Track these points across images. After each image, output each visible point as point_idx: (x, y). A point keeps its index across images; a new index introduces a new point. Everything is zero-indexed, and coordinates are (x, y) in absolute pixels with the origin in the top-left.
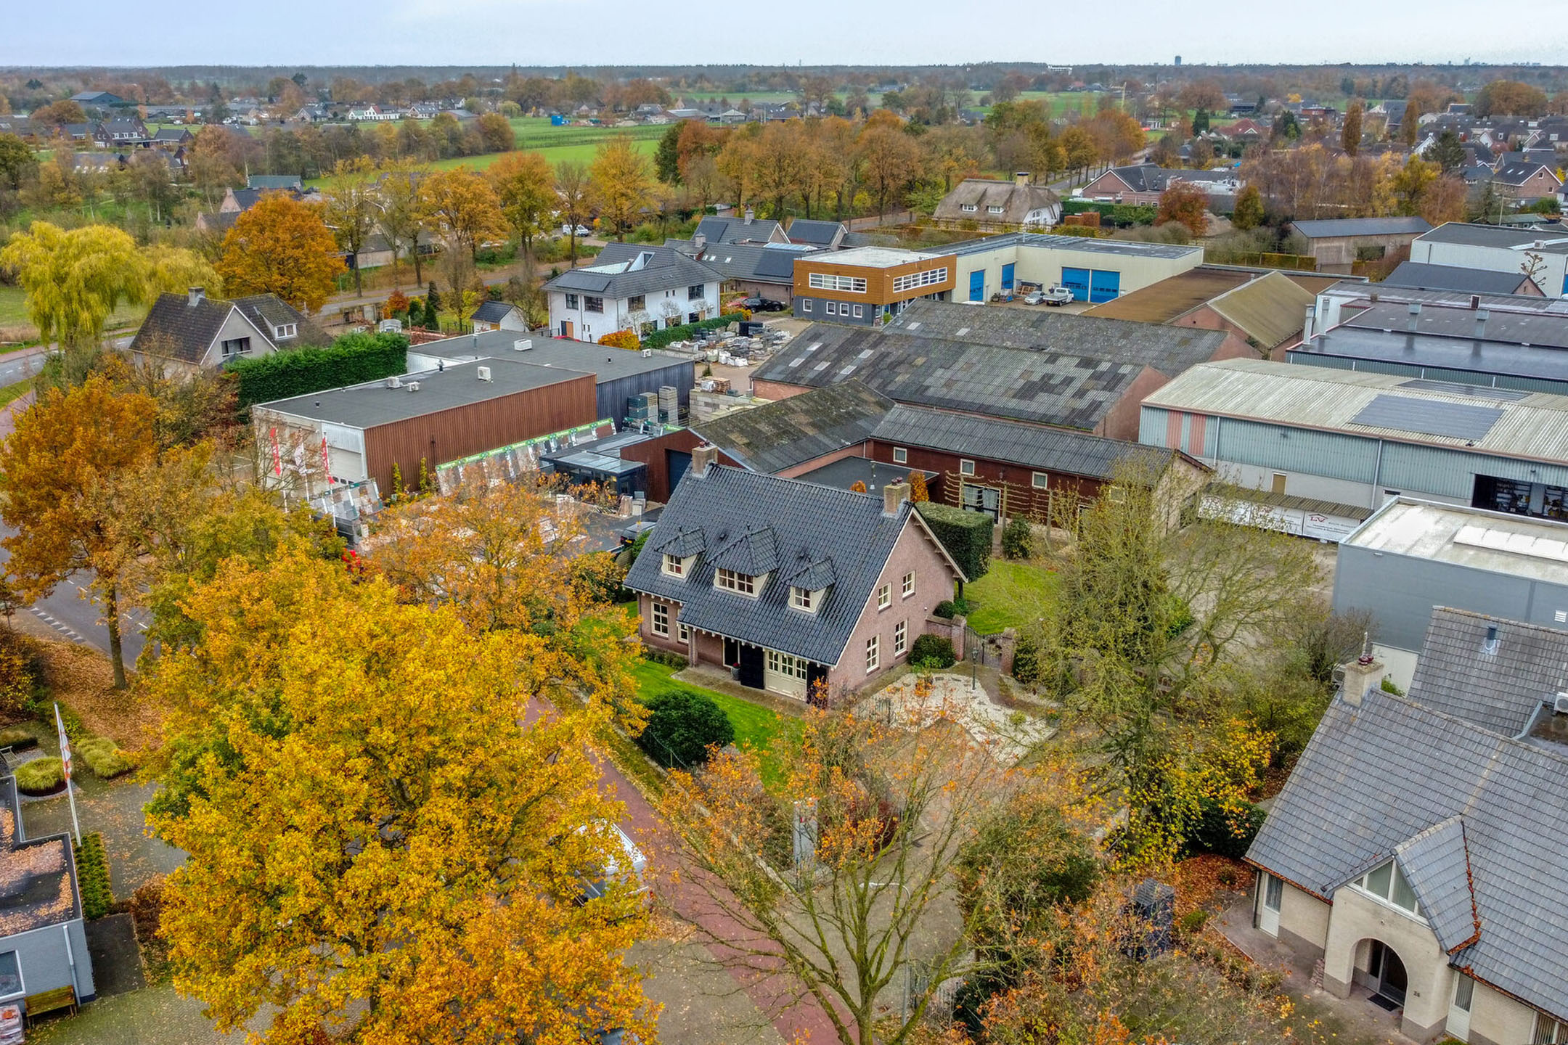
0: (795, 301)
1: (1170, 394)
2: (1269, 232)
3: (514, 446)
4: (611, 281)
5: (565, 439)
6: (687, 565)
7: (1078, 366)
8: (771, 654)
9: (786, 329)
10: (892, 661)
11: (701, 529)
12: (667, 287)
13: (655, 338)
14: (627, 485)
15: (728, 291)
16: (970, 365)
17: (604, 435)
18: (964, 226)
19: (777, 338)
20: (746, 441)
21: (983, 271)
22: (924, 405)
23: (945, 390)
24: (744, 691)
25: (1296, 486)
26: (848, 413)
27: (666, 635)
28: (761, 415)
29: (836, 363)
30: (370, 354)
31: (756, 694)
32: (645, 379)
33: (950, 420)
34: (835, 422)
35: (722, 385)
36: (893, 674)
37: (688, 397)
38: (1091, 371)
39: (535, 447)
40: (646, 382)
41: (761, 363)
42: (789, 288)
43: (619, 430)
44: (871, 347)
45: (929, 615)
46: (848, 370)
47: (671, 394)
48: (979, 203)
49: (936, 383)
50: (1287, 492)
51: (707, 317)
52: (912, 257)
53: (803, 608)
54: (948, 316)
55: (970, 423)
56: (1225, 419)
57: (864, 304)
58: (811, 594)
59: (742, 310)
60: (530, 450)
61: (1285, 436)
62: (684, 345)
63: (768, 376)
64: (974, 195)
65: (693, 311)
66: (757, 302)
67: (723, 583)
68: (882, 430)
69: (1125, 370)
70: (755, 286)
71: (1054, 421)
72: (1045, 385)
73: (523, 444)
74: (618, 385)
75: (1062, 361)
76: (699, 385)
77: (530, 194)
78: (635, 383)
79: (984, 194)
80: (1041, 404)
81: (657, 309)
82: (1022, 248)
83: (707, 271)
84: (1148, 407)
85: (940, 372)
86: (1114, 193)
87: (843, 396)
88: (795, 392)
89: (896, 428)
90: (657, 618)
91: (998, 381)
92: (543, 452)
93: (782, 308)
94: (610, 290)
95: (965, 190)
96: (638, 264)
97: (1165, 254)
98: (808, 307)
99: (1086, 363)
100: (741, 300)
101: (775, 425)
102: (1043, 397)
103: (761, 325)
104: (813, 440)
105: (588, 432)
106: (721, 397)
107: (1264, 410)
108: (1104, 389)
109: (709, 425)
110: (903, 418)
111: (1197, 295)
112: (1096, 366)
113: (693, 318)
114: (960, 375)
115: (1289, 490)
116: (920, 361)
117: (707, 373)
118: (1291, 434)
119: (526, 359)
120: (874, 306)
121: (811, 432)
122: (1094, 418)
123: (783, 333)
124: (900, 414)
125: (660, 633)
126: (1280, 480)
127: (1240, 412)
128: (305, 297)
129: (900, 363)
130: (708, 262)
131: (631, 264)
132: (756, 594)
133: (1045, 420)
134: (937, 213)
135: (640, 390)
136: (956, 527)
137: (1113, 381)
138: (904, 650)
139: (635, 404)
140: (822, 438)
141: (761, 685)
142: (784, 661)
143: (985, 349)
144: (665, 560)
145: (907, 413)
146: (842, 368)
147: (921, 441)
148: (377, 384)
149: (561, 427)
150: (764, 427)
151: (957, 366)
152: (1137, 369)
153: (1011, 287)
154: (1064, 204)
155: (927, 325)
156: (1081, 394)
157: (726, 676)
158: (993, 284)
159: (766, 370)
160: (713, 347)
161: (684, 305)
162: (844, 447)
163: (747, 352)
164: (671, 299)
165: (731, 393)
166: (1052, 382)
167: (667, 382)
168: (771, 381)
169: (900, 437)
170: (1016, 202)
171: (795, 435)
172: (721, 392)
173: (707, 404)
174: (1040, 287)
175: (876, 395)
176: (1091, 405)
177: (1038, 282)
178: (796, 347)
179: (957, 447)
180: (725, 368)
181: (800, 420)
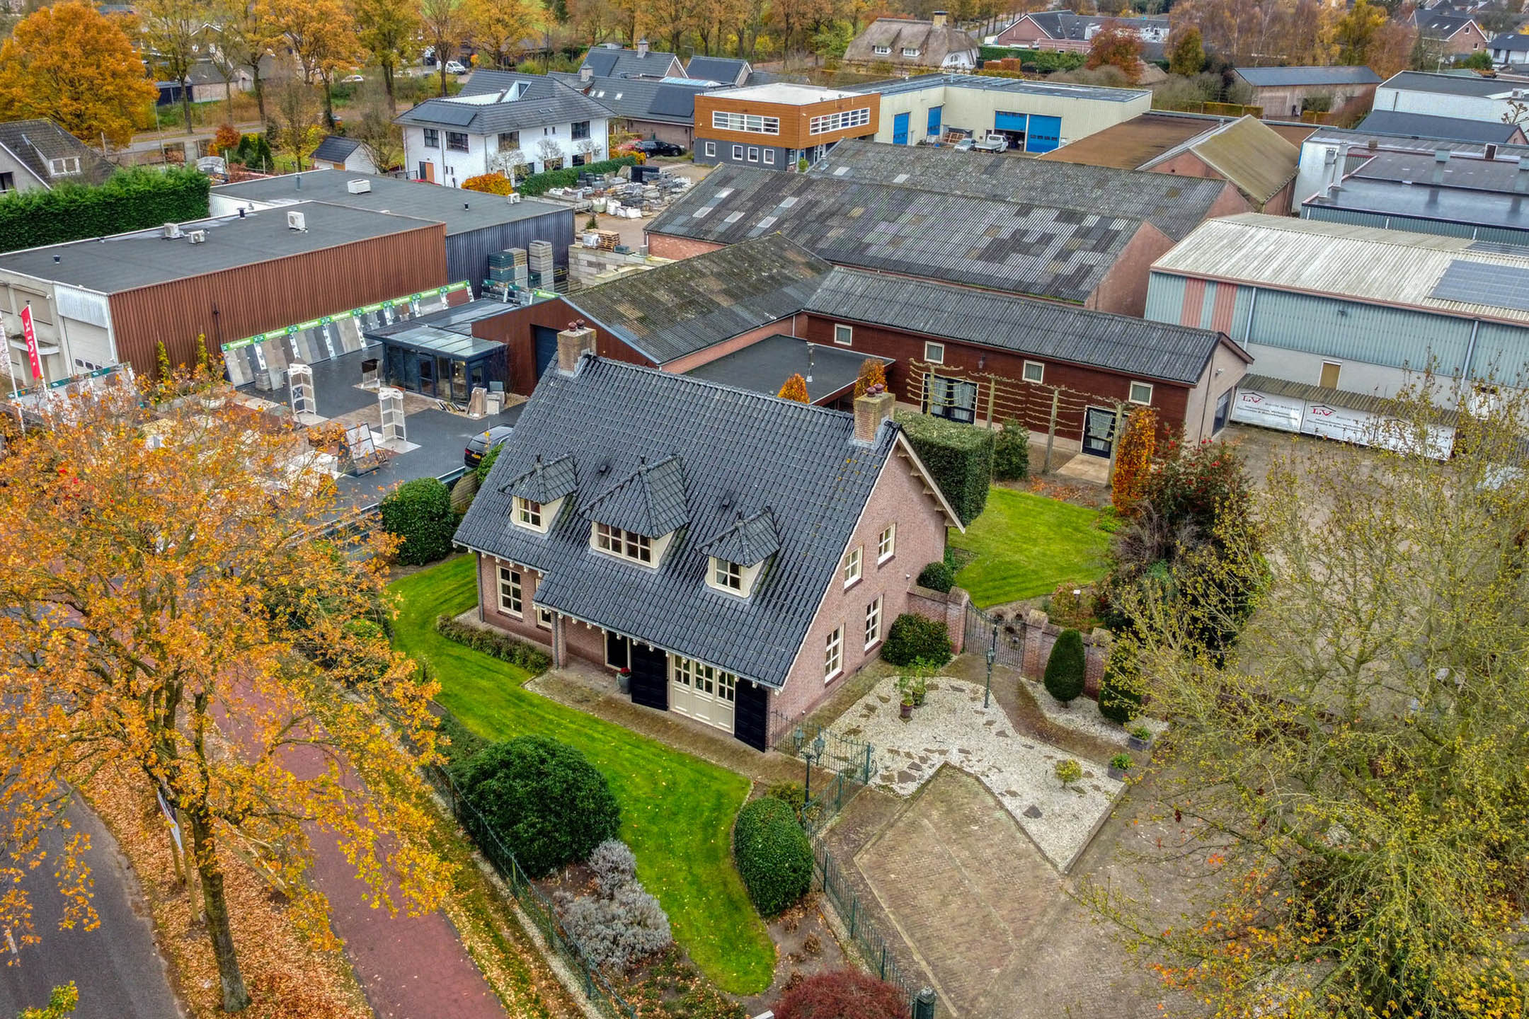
0: (696, 144)
1: (1184, 256)
2: (1213, 78)
3: (334, 318)
4: (476, 114)
5: (405, 308)
6: (549, 514)
7: (1057, 219)
8: (678, 659)
9: (686, 176)
10: (859, 659)
11: (571, 456)
12: (546, 123)
13: (531, 183)
14: (479, 373)
15: (619, 131)
16: (921, 218)
17: (457, 302)
18: (878, 70)
19: (677, 186)
20: (640, 314)
21: (908, 113)
22: (865, 267)
23: (890, 249)
24: (637, 714)
25: (1351, 379)
26: (771, 277)
27: (519, 615)
28: (659, 280)
29: (753, 213)
30: (157, 195)
31: (654, 719)
32: (510, 231)
33: (909, 289)
34: (757, 289)
35: (609, 239)
36: (863, 679)
37: (566, 255)
38: (1075, 227)
39: (364, 319)
40: (511, 234)
41: (656, 215)
42: (688, 130)
43: (477, 295)
44: (793, 195)
45: (911, 586)
46: (767, 222)
47: (544, 252)
48: (892, 45)
49: (879, 239)
50: (1340, 386)
51: (594, 160)
52: (831, 95)
53: (728, 589)
54: (883, 160)
55: (932, 293)
56: (1263, 290)
57: (776, 148)
58: (742, 570)
59: (635, 153)
60: (357, 322)
61: (1343, 313)
62: (566, 193)
63: (667, 229)
64: (887, 35)
65: (577, 152)
66: (652, 145)
67: (605, 543)
68: (817, 300)
69: (1118, 225)
70: (650, 126)
71: (1032, 290)
72: (1017, 243)
73: (346, 314)
74: (475, 238)
75: (1037, 214)
76: (580, 239)
77: (388, 16)
78: (497, 234)
79: (898, 35)
80: (1015, 268)
81: (531, 150)
82: (950, 88)
83: (595, 107)
84: (1159, 274)
85: (883, 226)
86: (1030, 41)
87: (764, 254)
88: (704, 249)
89: (838, 298)
90: (506, 589)
91: (957, 238)
92: (374, 325)
93: (681, 152)
94: (476, 124)
95: (878, 31)
96: (512, 94)
97: (1112, 98)
98: (711, 152)
99: (1068, 216)
100: (634, 142)
101: (677, 293)
102: (1016, 259)
103: (656, 170)
104: (729, 313)
105: (436, 299)
106: (609, 255)
107: (1311, 279)
108: (1094, 249)
109: (591, 293)
110: (847, 285)
111: (1158, 141)
112: (1081, 220)
113: (577, 160)
114: (907, 230)
115: (1343, 384)
116: (857, 212)
117: (592, 225)
118: (1353, 312)
119: (361, 205)
120: (788, 150)
121: (725, 302)
122: (1085, 287)
123: (683, 180)
124: (842, 280)
125: (511, 611)
126: (1331, 371)
127: (1283, 281)
128: (102, 126)
129: (832, 214)
130: (596, 99)
131: (503, 96)
132: (655, 563)
133: (1021, 290)
134: (847, 55)
135: (505, 244)
136: (946, 448)
137: (1104, 240)
138: (876, 639)
139: (498, 263)
140: (739, 310)
141: (662, 703)
142: (699, 672)
143: (937, 198)
144: (516, 505)
145: (852, 279)
146: (760, 219)
147: (872, 316)
148: (152, 233)
149: (400, 292)
150: (663, 295)
151: (904, 219)
152: (1134, 225)
153: (938, 133)
154: (981, 49)
155: (857, 169)
156: (1064, 255)
157: (610, 686)
158: (918, 130)
159: (662, 223)
160: (601, 195)
161: (567, 146)
162: (768, 323)
163: (640, 202)
164: (551, 138)
165: (621, 250)
166: (1025, 240)
167: (539, 235)
168: (670, 235)
169: (843, 311)
170: (933, 44)
171: (705, 307)
172: (608, 248)
173: (590, 264)
174: (970, 134)
175: (806, 254)
176: (1079, 270)
177: (968, 128)
178: (702, 194)
179: (920, 324)
180: (613, 221)
181: (710, 286)
